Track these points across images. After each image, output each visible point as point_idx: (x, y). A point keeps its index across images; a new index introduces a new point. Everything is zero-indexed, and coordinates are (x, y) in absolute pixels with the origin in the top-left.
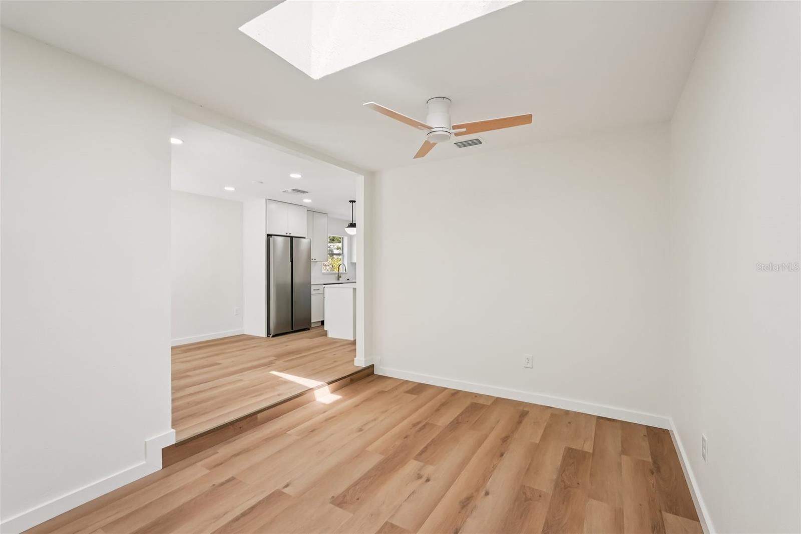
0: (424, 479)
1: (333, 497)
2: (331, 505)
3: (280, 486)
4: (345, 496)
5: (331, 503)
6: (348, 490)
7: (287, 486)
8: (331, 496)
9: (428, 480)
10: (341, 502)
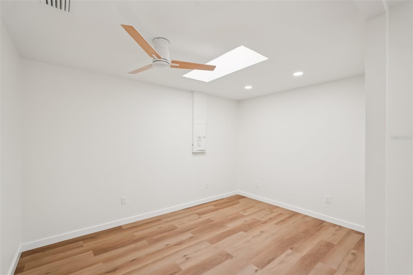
0: (186, 257)
1: (232, 259)
2: (232, 255)
3: (260, 271)
4: (226, 258)
5: (233, 256)
6: (225, 260)
7: (256, 271)
8: (233, 259)
9: (185, 256)
10: (228, 256)
